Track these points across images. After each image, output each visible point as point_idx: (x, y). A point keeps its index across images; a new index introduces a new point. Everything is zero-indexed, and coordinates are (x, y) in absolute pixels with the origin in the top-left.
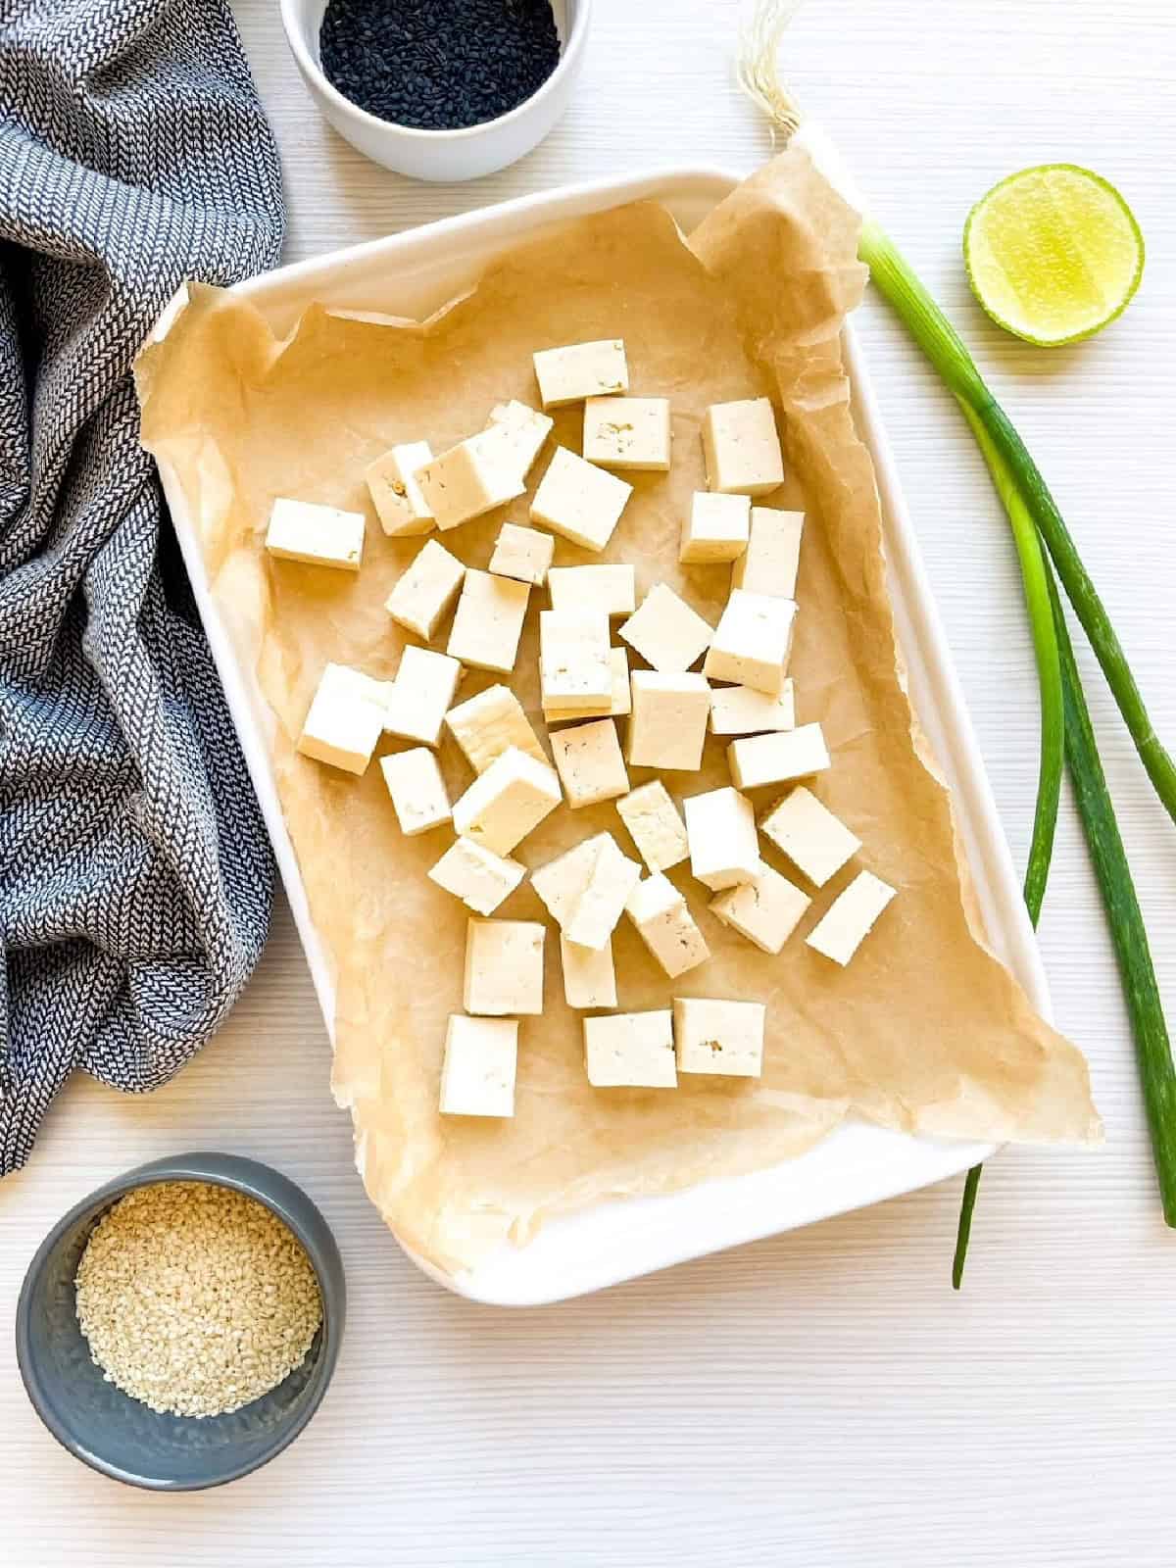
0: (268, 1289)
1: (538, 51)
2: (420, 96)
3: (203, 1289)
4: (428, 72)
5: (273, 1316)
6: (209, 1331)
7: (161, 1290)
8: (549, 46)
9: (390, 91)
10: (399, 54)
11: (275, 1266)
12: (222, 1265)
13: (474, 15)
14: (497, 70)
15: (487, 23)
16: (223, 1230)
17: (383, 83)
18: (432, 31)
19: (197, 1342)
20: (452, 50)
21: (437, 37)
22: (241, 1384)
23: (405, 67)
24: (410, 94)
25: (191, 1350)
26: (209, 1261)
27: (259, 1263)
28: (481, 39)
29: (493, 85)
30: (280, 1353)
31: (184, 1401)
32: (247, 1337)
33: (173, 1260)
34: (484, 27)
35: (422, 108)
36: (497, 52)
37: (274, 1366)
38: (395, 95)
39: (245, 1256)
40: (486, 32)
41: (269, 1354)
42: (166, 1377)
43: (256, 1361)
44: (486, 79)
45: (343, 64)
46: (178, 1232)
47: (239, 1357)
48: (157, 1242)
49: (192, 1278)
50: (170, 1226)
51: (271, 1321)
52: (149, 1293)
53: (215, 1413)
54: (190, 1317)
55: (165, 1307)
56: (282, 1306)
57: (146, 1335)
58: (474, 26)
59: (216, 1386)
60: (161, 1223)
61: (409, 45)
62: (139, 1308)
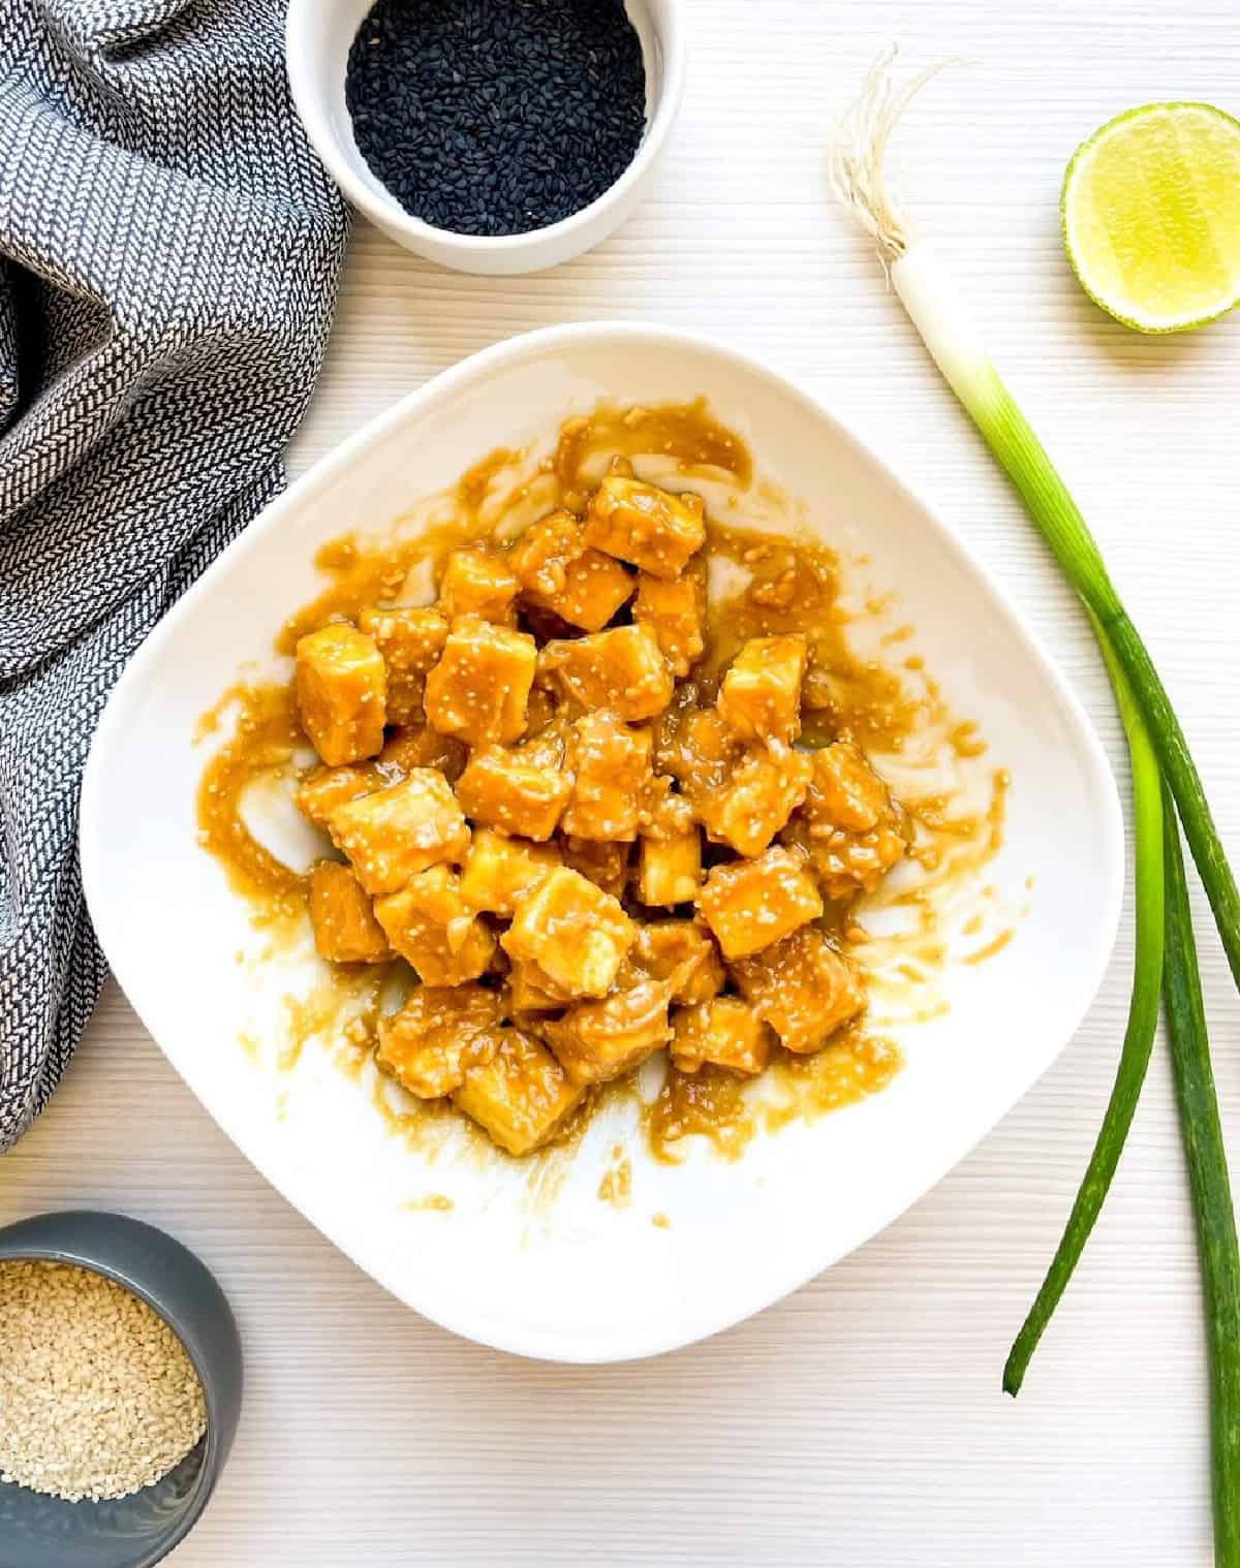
0: (150, 1347)
1: (617, 128)
2: (457, 158)
3: (76, 1365)
4: (473, 131)
5: (165, 1374)
6: (97, 1409)
7: (32, 1376)
8: (632, 122)
9: (421, 144)
10: (443, 98)
11: (150, 1321)
12: (91, 1333)
13: (545, 67)
14: (560, 144)
15: (559, 80)
16: (82, 1296)
17: (416, 132)
18: (489, 79)
19: (86, 1421)
20: (508, 108)
21: (493, 86)
22: (154, 1453)
23: (445, 118)
24: (447, 154)
25: (85, 1431)
26: (74, 1334)
27: (132, 1322)
28: (548, 101)
29: (552, 162)
30: (187, 1411)
31: (98, 1484)
32: (142, 1404)
33: (35, 1340)
34: (556, 86)
35: (457, 173)
36: (564, 122)
37: (184, 1427)
38: (427, 150)
39: (114, 1318)
40: (556, 93)
41: (173, 1416)
42: (67, 1465)
43: (162, 1427)
44: (545, 152)
45: (371, 96)
46: (33, 1310)
47: (140, 1427)
48: (16, 1325)
49: (62, 1355)
50: (24, 1305)
51: (165, 1382)
52: (21, 1381)
53: (135, 1490)
54: (72, 1397)
55: (43, 1394)
56: (171, 1361)
57: (34, 1426)
58: (542, 82)
59: (128, 1461)
60: (13, 1304)
61: (456, 91)
62: (17, 1399)
